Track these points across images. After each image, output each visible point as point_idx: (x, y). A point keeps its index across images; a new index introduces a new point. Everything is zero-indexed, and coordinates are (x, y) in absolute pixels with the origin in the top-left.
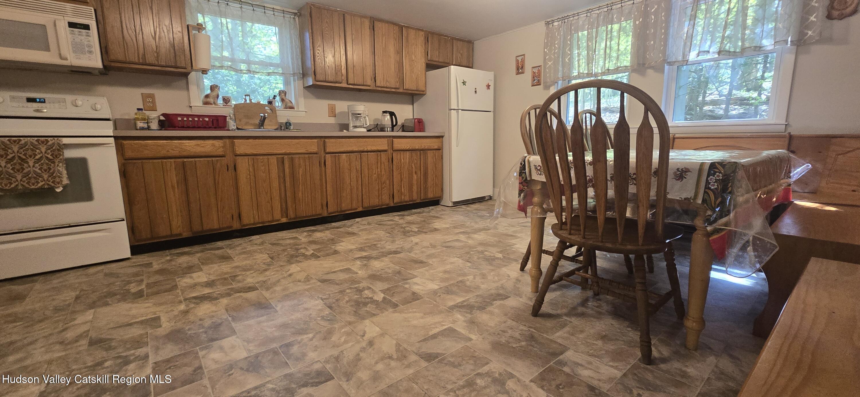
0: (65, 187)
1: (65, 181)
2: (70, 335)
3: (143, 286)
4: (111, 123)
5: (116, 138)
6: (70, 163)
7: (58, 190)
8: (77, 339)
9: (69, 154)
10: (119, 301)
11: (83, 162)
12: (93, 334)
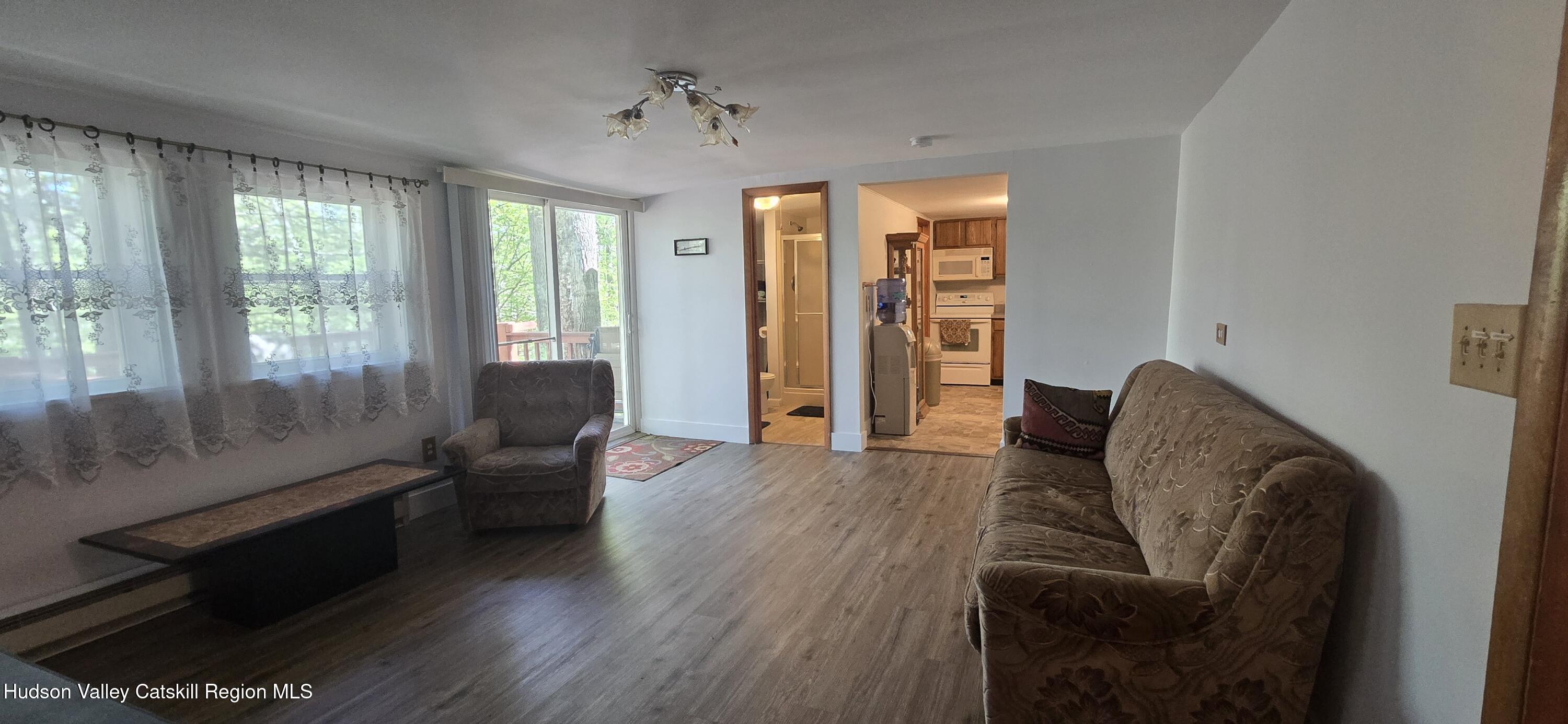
0: (969, 343)
1: (969, 341)
2: (933, 442)
3: (971, 432)
4: (993, 307)
5: (992, 319)
6: (972, 331)
7: (966, 345)
8: (935, 444)
9: (973, 327)
10: (957, 435)
11: (977, 331)
12: (941, 445)
